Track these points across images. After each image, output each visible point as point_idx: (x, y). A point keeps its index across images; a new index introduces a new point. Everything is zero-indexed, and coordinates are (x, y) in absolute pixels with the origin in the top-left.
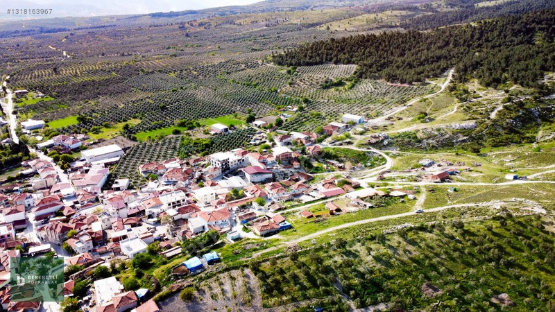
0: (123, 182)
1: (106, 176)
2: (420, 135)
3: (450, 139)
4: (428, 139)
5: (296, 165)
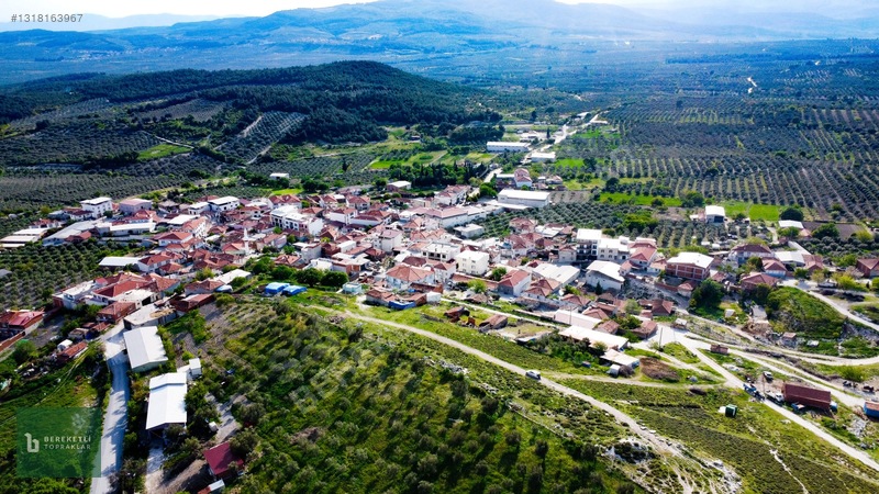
0: (473, 228)
1: (473, 217)
5: (686, 289)
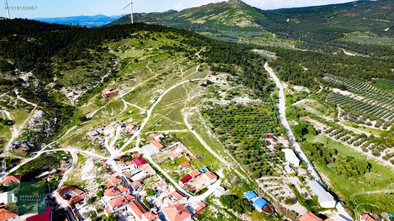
2: (36, 130)
3: (52, 122)
4: (44, 129)
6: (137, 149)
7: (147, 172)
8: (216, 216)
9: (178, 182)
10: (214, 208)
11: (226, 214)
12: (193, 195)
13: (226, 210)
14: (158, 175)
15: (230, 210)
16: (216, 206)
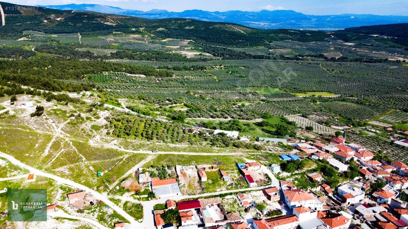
6: (148, 206)
7: (212, 205)
8: (296, 182)
9: (248, 187)
10: (289, 179)
11: (296, 176)
12: (270, 184)
13: (292, 175)
14: (227, 197)
15: (293, 173)
16: (288, 177)
